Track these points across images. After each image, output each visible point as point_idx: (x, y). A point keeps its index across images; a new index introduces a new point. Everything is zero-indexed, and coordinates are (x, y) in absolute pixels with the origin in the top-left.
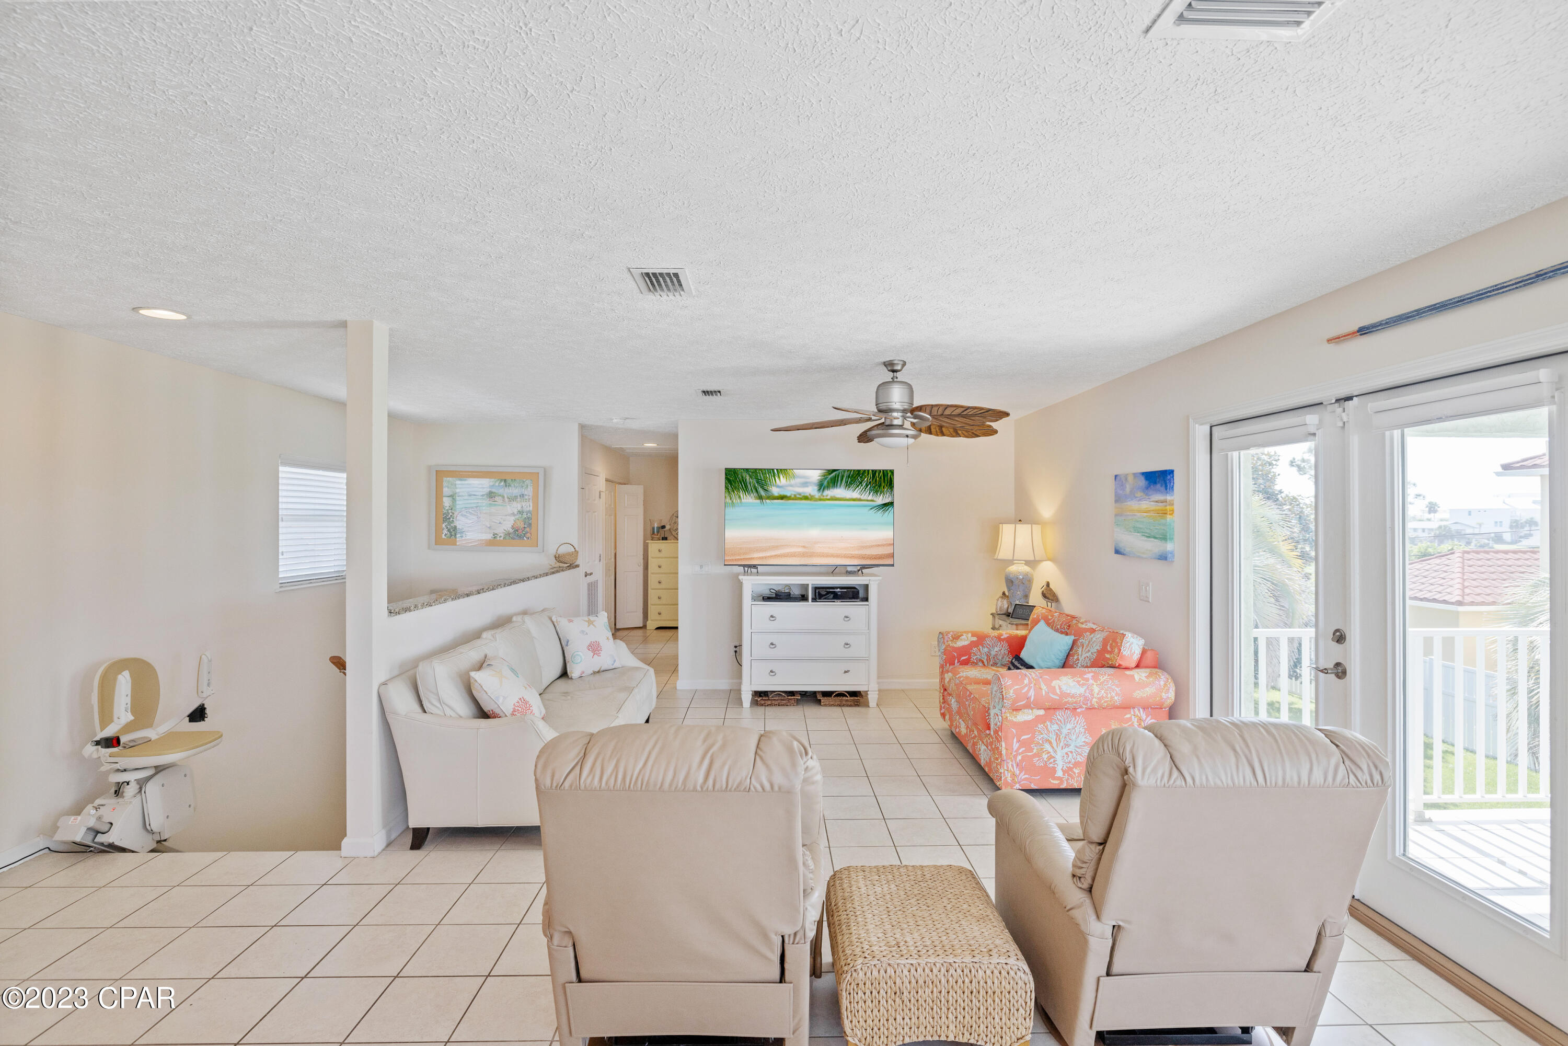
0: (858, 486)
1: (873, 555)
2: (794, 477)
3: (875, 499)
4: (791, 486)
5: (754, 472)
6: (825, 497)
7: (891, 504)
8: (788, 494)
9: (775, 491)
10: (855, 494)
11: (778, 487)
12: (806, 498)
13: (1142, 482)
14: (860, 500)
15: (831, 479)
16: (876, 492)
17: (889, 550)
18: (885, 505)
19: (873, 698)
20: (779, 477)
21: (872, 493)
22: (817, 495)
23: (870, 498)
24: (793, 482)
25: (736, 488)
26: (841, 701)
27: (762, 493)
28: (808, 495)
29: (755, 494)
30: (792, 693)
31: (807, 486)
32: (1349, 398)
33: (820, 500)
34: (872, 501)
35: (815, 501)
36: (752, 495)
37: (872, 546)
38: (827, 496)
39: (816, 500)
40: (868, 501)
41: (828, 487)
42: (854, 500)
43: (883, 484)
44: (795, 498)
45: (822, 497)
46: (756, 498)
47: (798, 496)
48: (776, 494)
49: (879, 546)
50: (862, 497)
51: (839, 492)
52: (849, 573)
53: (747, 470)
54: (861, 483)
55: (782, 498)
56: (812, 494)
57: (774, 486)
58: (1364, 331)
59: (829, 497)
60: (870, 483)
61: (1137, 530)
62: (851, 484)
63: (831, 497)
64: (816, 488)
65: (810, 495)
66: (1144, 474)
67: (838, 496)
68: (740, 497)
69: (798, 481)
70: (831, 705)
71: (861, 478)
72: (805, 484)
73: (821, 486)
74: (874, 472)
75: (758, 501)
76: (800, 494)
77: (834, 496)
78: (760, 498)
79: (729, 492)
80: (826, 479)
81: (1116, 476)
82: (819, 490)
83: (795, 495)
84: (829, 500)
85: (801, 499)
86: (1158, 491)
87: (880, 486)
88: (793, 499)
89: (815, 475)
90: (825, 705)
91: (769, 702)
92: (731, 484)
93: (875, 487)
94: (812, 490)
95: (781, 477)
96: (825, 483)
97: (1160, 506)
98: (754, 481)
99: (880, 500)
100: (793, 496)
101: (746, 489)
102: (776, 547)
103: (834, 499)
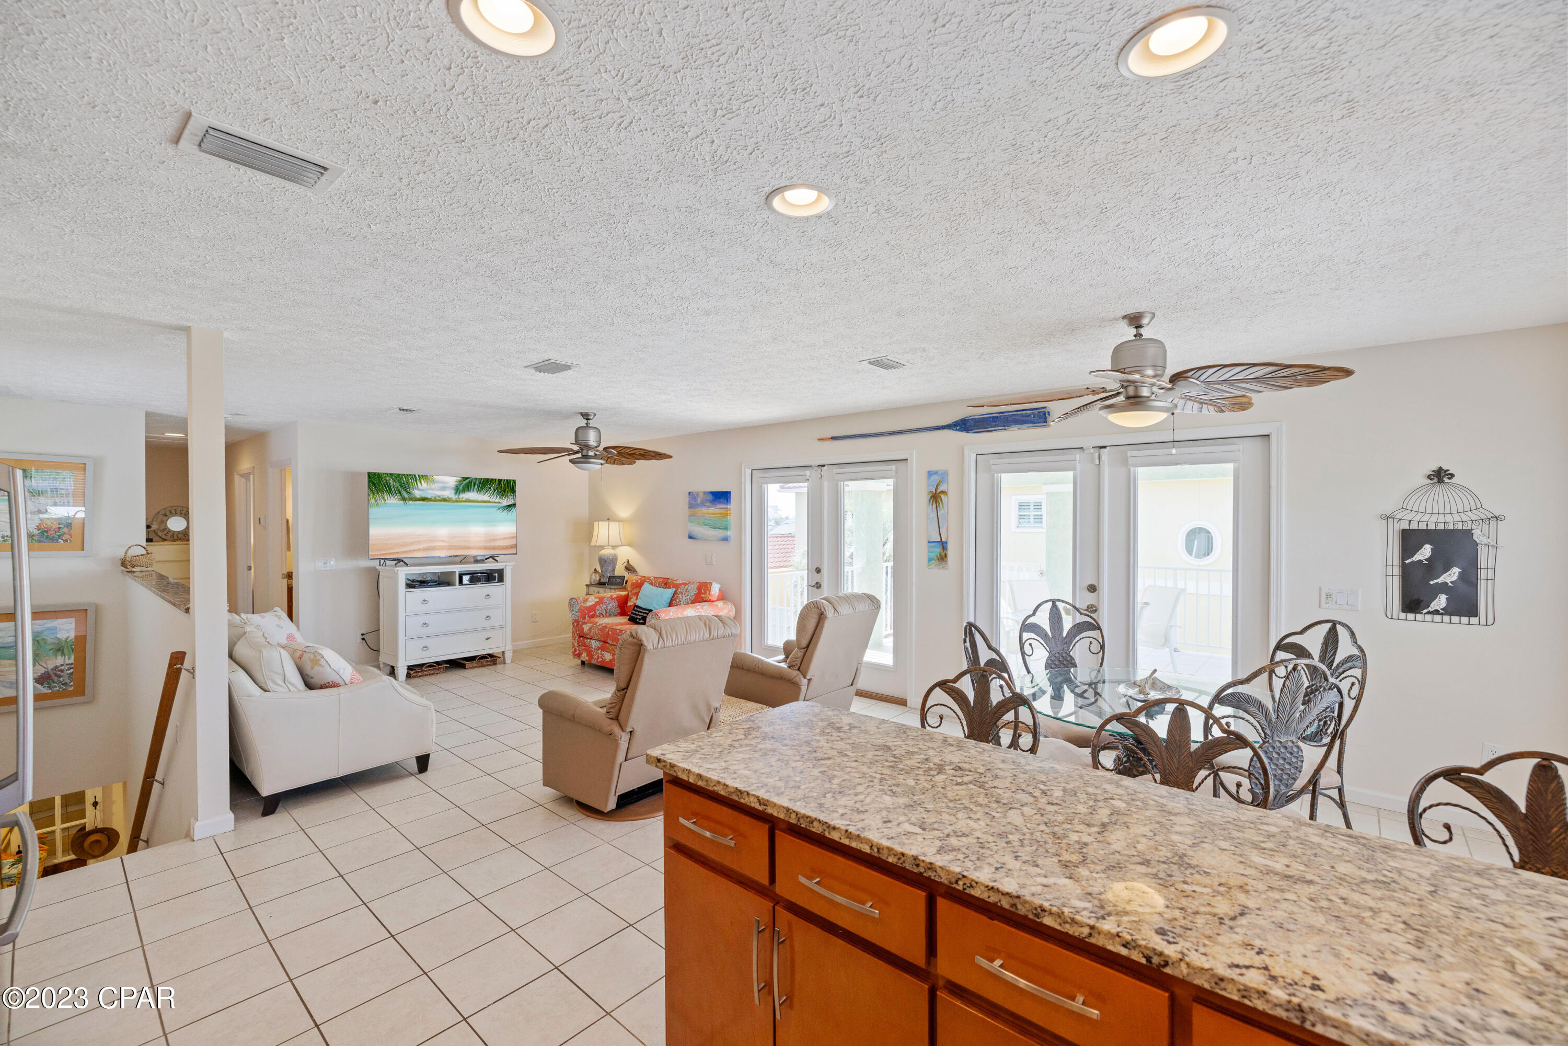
0: (487, 491)
2: (434, 481)
3: (501, 501)
4: (432, 489)
5: (397, 477)
6: (461, 500)
7: (514, 505)
8: (429, 497)
9: (417, 493)
10: (485, 497)
11: (420, 490)
12: (445, 500)
13: (710, 497)
14: (489, 502)
15: (466, 485)
16: (502, 496)
17: (513, 542)
18: (509, 506)
19: (509, 657)
20: (421, 482)
21: (498, 497)
22: (454, 497)
23: (497, 500)
24: (433, 486)
25: (380, 490)
26: (482, 663)
27: (406, 495)
28: (446, 497)
29: (399, 496)
30: (438, 663)
31: (446, 490)
32: (824, 466)
34: (499, 503)
36: (396, 497)
38: (462, 498)
39: (453, 502)
40: (495, 502)
41: (463, 491)
43: (507, 490)
44: (435, 500)
45: (458, 500)
46: (400, 500)
48: (418, 496)
49: (505, 538)
50: (491, 500)
51: (472, 495)
52: (477, 561)
53: (391, 475)
54: (489, 489)
55: (424, 499)
56: (450, 496)
57: (416, 489)
58: (833, 438)
59: (464, 499)
60: (497, 488)
61: (706, 524)
62: (482, 489)
63: (466, 499)
64: (453, 492)
65: (448, 497)
66: (711, 492)
67: (471, 499)
68: (384, 498)
69: (437, 485)
70: (475, 667)
71: (490, 484)
72: (444, 488)
73: (457, 490)
74: (500, 481)
75: (402, 502)
76: (439, 497)
77: (468, 499)
78: (404, 499)
79: (374, 494)
80: (461, 484)
81: (689, 493)
82: (456, 493)
83: (435, 498)
84: (464, 501)
85: (440, 501)
86: (720, 503)
87: (505, 491)
88: (433, 501)
89: (452, 481)
90: (470, 668)
91: (421, 674)
92: (375, 487)
93: (501, 492)
94: (449, 493)
95: (423, 481)
96: (461, 488)
97: (723, 511)
98: (398, 484)
99: (505, 502)
100: (433, 498)
101: (390, 491)
102: (419, 542)
103: (468, 501)
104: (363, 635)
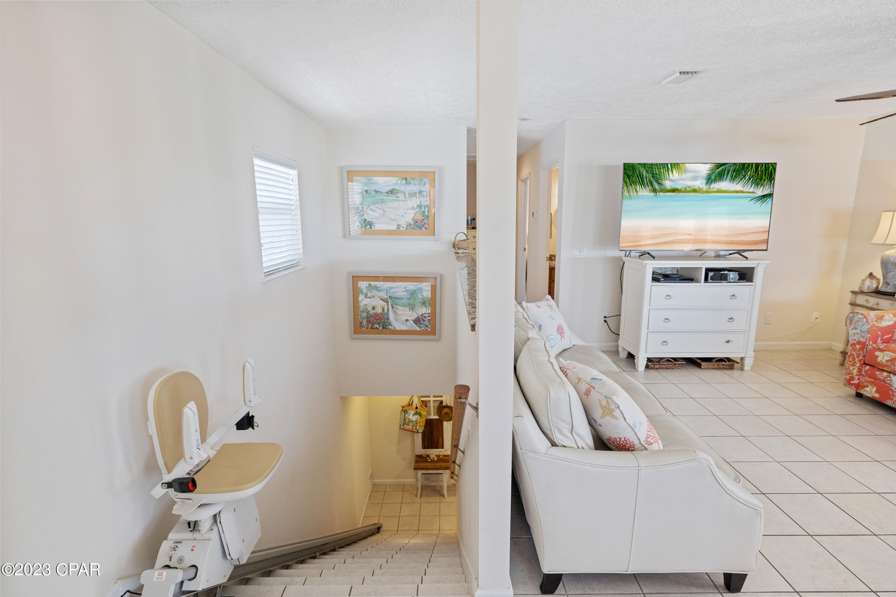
0: (742, 179)
1: (749, 241)
2: (686, 171)
3: (756, 191)
4: (683, 180)
5: (650, 167)
6: (712, 190)
7: (770, 195)
8: (680, 188)
9: (668, 184)
10: (739, 187)
11: (671, 180)
12: (695, 191)
14: (742, 192)
15: (718, 173)
16: (757, 185)
17: (764, 237)
18: (764, 196)
19: (748, 364)
20: (672, 172)
21: (753, 186)
22: (704, 187)
23: (751, 190)
24: (684, 176)
25: (633, 182)
26: (719, 365)
27: (657, 186)
28: (696, 187)
29: (650, 188)
30: (675, 359)
31: (696, 180)
33: (707, 192)
34: (753, 193)
35: (702, 193)
36: (647, 188)
37: (749, 233)
38: (713, 188)
39: (704, 192)
40: (749, 193)
41: (715, 181)
42: (737, 192)
43: (764, 177)
44: (686, 191)
45: (709, 190)
46: (651, 191)
47: (688, 189)
48: (669, 187)
49: (755, 233)
50: (745, 190)
51: (725, 185)
52: (718, 257)
53: (644, 165)
54: (744, 176)
55: (674, 190)
56: (701, 187)
57: (667, 179)
59: (715, 190)
60: (753, 176)
62: (736, 177)
63: (717, 189)
64: (704, 181)
65: (698, 188)
67: (723, 188)
68: (636, 190)
69: (689, 175)
70: (710, 369)
71: (745, 171)
72: (695, 178)
73: (710, 180)
74: (757, 165)
75: (653, 194)
76: (690, 187)
77: (720, 189)
78: (655, 191)
79: (627, 186)
80: (714, 172)
82: (707, 183)
83: (685, 188)
84: (715, 192)
85: (690, 192)
87: (761, 179)
88: (683, 192)
89: (704, 169)
90: (706, 369)
91: (658, 366)
92: (629, 179)
93: (756, 180)
94: (700, 184)
95: (674, 171)
96: (713, 177)
98: (650, 176)
99: (760, 191)
100: (683, 189)
101: (642, 183)
102: (666, 235)
103: (719, 191)
104: (605, 317)
